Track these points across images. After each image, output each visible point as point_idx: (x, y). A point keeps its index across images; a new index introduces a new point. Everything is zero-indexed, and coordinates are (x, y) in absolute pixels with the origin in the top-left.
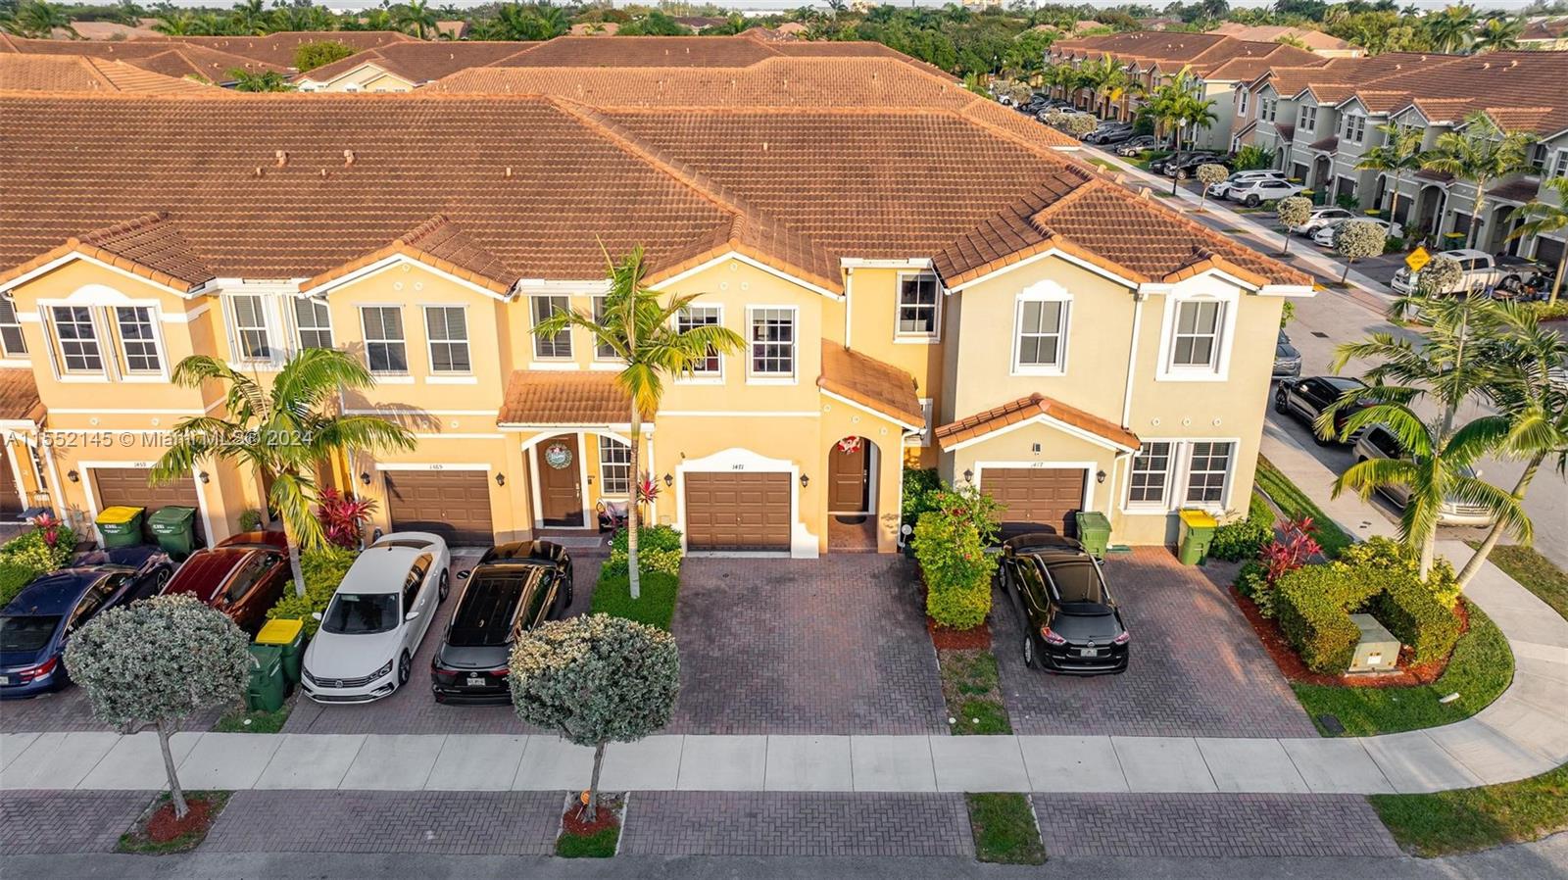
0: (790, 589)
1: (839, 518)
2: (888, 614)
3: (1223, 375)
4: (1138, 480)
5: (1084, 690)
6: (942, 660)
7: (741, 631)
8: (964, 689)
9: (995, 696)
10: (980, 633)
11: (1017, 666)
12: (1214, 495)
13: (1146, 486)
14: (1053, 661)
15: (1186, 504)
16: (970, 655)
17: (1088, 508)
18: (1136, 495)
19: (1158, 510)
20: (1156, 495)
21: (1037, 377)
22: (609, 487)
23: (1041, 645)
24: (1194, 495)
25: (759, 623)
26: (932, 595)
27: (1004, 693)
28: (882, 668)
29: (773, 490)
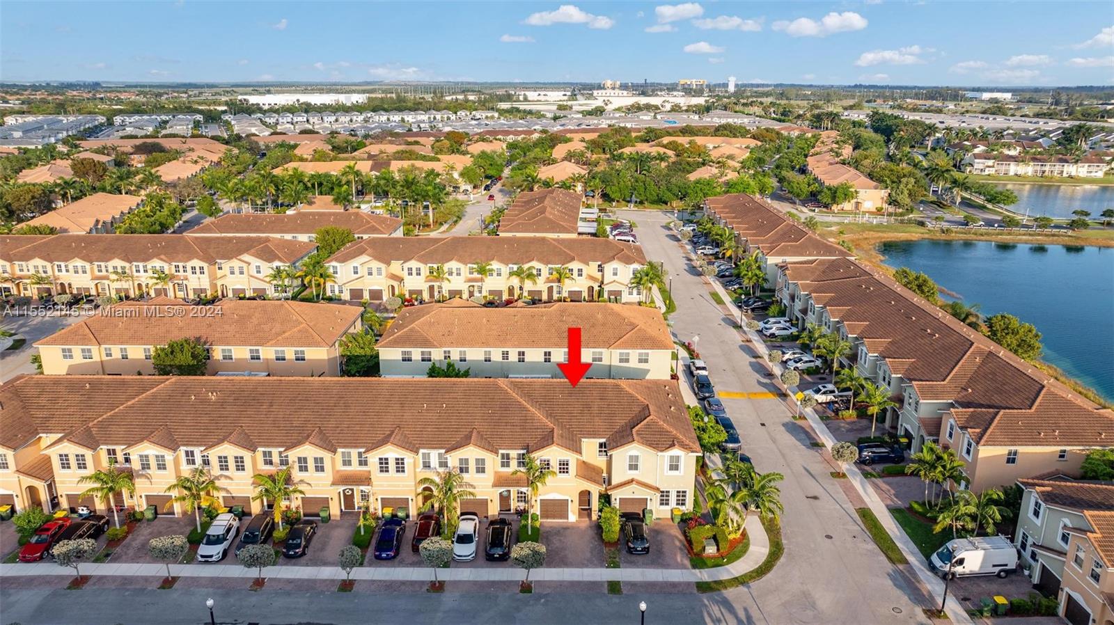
0: (569, 531)
1: (582, 509)
2: (593, 538)
3: (682, 474)
4: (662, 500)
5: (639, 558)
6: (606, 550)
7: (556, 543)
8: (610, 558)
9: (617, 559)
10: (616, 544)
11: (624, 552)
12: (683, 504)
13: (664, 501)
14: (631, 551)
15: (676, 506)
16: (613, 549)
17: (648, 508)
18: (662, 504)
19: (668, 508)
20: (667, 504)
21: (633, 474)
22: (518, 501)
23: (629, 548)
24: (678, 504)
25: (560, 540)
26: (604, 534)
27: (620, 559)
28: (591, 553)
29: (564, 504)
